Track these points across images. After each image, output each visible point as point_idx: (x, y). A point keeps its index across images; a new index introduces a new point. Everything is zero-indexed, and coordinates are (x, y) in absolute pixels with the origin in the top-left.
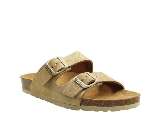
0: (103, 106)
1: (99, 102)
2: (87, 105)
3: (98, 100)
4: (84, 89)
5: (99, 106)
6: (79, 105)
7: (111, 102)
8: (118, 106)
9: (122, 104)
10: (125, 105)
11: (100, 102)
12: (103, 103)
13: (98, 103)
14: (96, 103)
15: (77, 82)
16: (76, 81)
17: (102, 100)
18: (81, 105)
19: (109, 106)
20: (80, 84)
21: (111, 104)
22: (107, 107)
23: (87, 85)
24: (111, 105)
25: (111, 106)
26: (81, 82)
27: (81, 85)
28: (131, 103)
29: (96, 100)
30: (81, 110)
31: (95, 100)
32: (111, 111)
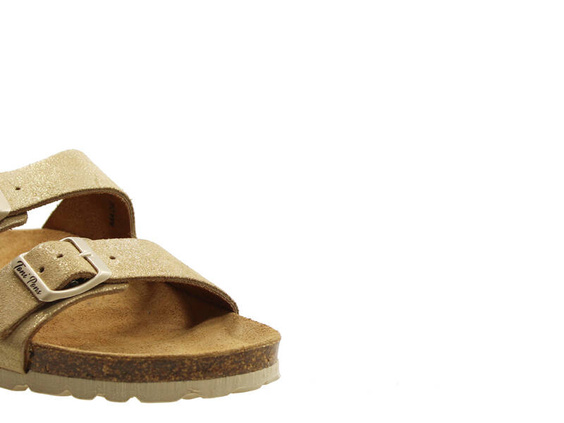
0: (108, 377)
1: (93, 362)
2: (47, 372)
3: (90, 355)
4: (44, 306)
5: (93, 378)
6: (19, 368)
7: (141, 363)
8: (169, 380)
9: (189, 373)
10: (198, 378)
11: (96, 360)
12: (110, 367)
13: (91, 365)
14: (81, 364)
15: (20, 275)
16: (18, 273)
17: (104, 356)
18: (26, 370)
19: (132, 381)
20: (29, 285)
21: (139, 370)
22: (123, 385)
23: (57, 290)
24: (143, 376)
25: (142, 380)
26: (36, 275)
27: (32, 289)
28: (227, 373)
29: (83, 354)
30: (28, 389)
31: (78, 353)
32: (143, 399)
